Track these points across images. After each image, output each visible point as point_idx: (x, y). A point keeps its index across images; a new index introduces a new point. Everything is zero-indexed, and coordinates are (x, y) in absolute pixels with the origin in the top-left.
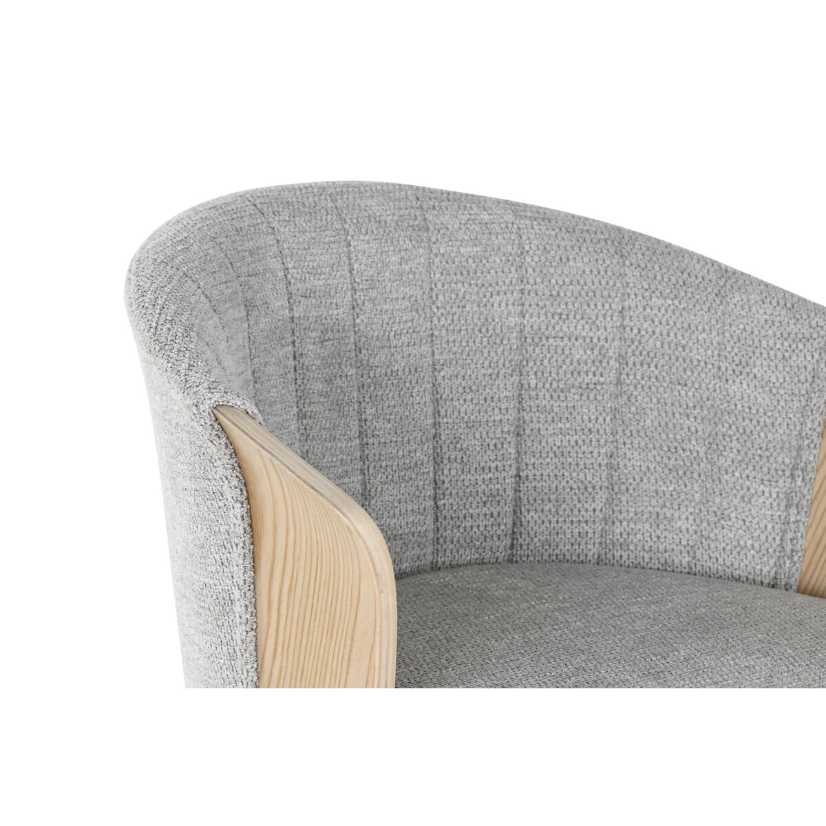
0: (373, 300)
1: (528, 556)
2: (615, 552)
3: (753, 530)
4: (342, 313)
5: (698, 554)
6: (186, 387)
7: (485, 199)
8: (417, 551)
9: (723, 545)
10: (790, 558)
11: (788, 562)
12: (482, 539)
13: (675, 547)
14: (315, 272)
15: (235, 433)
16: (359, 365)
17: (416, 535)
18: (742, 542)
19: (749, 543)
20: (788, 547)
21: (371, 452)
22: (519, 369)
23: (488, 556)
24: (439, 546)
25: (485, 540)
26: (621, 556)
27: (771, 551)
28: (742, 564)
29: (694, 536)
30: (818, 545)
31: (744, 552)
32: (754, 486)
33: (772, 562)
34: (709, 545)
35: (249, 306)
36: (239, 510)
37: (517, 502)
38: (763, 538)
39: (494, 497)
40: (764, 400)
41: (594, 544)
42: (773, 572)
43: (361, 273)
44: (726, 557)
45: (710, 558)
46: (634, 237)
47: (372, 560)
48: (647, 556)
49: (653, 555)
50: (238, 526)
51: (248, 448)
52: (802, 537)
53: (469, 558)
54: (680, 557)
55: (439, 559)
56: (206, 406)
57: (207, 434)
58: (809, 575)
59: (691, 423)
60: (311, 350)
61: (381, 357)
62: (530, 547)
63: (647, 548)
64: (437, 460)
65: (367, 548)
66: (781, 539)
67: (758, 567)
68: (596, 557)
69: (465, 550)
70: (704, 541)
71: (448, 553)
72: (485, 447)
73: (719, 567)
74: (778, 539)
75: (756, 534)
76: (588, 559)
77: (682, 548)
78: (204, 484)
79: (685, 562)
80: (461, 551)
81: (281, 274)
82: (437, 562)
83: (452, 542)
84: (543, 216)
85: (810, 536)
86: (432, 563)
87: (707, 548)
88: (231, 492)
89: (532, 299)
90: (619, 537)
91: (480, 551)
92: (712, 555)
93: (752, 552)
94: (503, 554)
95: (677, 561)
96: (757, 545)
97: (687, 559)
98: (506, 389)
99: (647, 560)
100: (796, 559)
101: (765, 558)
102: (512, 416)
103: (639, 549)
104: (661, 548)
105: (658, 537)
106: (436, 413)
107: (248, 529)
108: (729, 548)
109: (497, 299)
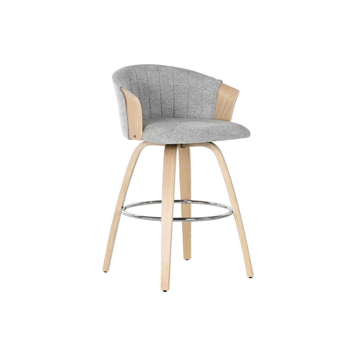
0: (150, 80)
3: (207, 112)
4: (145, 82)
6: (117, 85)
7: (169, 66)
8: (159, 117)
10: (213, 116)
13: (197, 115)
14: (141, 76)
15: (123, 90)
16: (148, 89)
17: (158, 114)
19: (207, 114)
20: (212, 114)
21: (151, 102)
22: (173, 90)
24: (162, 116)
25: (169, 115)
27: (210, 115)
28: (206, 117)
29: (199, 114)
32: (208, 106)
35: (130, 80)
36: (124, 100)
37: (174, 110)
38: (209, 113)
39: (170, 109)
40: (209, 93)
41: (186, 116)
43: (148, 76)
44: (204, 116)
45: (202, 117)
46: (191, 71)
50: (124, 102)
51: (125, 93)
52: (214, 113)
56: (119, 87)
57: (120, 91)
59: (198, 97)
60: (140, 86)
61: (152, 88)
62: (176, 116)
64: (161, 104)
70: (201, 114)
72: (168, 102)
78: (120, 98)
80: (166, 117)
81: (136, 76)
84: (177, 68)
85: (216, 112)
88: (123, 98)
89: (175, 80)
90: (189, 114)
95: (197, 117)
97: (199, 117)
98: (171, 93)
102: (173, 97)
104: (195, 116)
105: (195, 114)
106: (161, 97)
109: (170, 80)
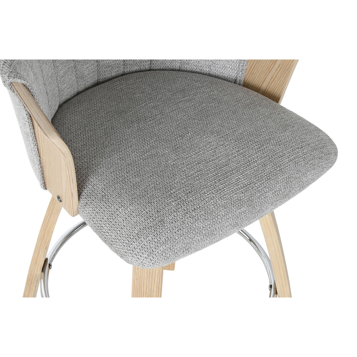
1: (156, 67)
2: (185, 66)
3: (230, 62)
5: (212, 68)
8: (117, 69)
9: (220, 66)
11: (241, 73)
12: (140, 62)
13: (204, 65)
17: (116, 64)
18: (226, 66)
19: (228, 66)
20: (241, 68)
23: (142, 67)
24: (125, 66)
25: (141, 63)
26: (187, 67)
27: (235, 69)
28: (226, 72)
29: (210, 62)
30: (251, 68)
31: (226, 69)
33: (236, 72)
34: (215, 66)
38: (233, 64)
41: (178, 63)
42: (236, 75)
44: (221, 70)
45: (215, 70)
47: (60, 150)
48: (195, 67)
49: (197, 67)
52: (245, 65)
53: (136, 68)
54: (206, 69)
55: (125, 70)
58: (247, 77)
62: (156, 64)
63: (195, 65)
65: (58, 147)
66: (239, 65)
67: (231, 74)
68: (179, 67)
69: (134, 66)
70: (213, 64)
71: (128, 68)
73: (218, 73)
74: (238, 65)
75: (231, 63)
76: (176, 67)
77: (207, 66)
79: (207, 70)
80: (133, 67)
82: (125, 71)
83: (130, 65)
85: (248, 65)
86: (123, 71)
87: (214, 66)
90: (186, 61)
91: (139, 66)
92: (216, 69)
93: (229, 69)
94: (147, 66)
95: (205, 69)
96: (230, 67)
97: (208, 69)
99: (195, 68)
100: (243, 72)
101: (233, 71)
103: (192, 65)
104: (200, 65)
105: (199, 62)
107: (29, 118)
108: (221, 67)
